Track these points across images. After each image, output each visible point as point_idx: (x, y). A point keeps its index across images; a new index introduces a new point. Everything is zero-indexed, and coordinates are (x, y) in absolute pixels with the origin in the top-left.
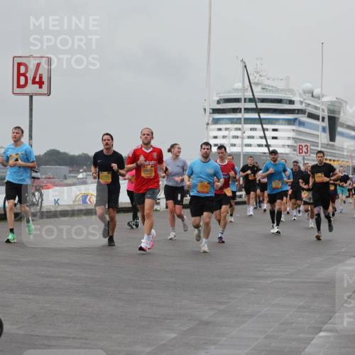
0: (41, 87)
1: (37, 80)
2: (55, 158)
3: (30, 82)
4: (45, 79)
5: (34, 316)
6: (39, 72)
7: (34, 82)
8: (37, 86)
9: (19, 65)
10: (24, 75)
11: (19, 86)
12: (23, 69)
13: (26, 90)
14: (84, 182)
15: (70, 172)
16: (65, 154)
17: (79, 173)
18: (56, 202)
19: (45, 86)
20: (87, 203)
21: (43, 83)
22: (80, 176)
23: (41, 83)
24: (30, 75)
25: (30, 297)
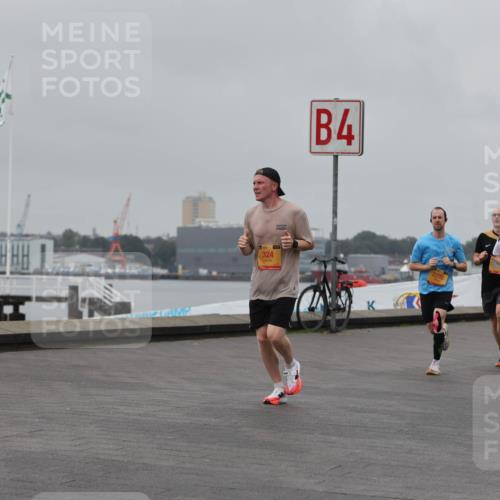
0: (349, 143)
1: (345, 133)
2: (369, 242)
3: (334, 135)
4: (355, 132)
5: (340, 466)
6: (348, 122)
7: (340, 136)
8: (344, 141)
9: (320, 112)
10: (326, 126)
11: (319, 142)
12: (324, 119)
13: (329, 147)
14: (410, 278)
15: (390, 263)
16: (384, 238)
17: (402, 264)
18: (370, 305)
19: (355, 142)
20: (413, 307)
21: (352, 137)
22: (405, 269)
23: (349, 138)
24: (335, 126)
25: (334, 438)
